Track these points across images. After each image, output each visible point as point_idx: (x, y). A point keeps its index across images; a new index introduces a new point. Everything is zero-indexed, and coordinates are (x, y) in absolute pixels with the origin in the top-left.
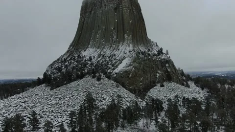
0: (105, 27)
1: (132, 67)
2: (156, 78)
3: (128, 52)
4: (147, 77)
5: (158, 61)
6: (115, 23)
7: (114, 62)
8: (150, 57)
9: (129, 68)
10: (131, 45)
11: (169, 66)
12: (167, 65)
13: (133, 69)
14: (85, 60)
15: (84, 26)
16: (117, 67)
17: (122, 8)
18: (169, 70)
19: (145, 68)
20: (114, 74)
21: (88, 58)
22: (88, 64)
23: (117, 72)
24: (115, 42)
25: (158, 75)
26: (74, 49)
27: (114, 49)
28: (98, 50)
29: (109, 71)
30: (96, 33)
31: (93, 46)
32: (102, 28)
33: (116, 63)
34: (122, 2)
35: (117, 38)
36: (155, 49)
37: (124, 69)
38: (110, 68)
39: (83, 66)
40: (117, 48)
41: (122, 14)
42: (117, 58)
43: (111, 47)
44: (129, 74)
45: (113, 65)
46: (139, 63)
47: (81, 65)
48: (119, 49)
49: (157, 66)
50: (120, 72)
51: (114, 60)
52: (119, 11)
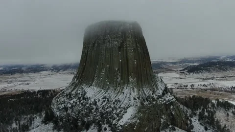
0: (110, 66)
1: (136, 119)
2: (161, 123)
3: (132, 99)
4: (151, 125)
5: (162, 105)
6: (119, 63)
7: (119, 110)
8: (154, 103)
9: (134, 120)
10: (135, 90)
11: (173, 109)
12: (172, 107)
13: (138, 121)
14: (91, 104)
15: (88, 57)
16: (122, 117)
17: (126, 47)
18: (173, 113)
19: (150, 116)
20: (119, 126)
21: (93, 100)
22: (93, 109)
23: (122, 124)
24: (119, 84)
25: (162, 121)
26: (79, 82)
27: (119, 92)
28: (103, 91)
29: (114, 122)
30: (100, 71)
31: (98, 85)
32: (107, 67)
33: (121, 111)
34: (126, 40)
35: (122, 79)
36: (160, 86)
37: (129, 121)
38: (114, 119)
39: (88, 111)
40: (122, 90)
41: (127, 53)
42: (122, 106)
43: (115, 90)
44: (134, 126)
45: (118, 115)
46: (144, 113)
47: (87, 109)
48: (123, 93)
49: (161, 110)
50: (125, 124)
51: (119, 108)
52: (123, 50)
